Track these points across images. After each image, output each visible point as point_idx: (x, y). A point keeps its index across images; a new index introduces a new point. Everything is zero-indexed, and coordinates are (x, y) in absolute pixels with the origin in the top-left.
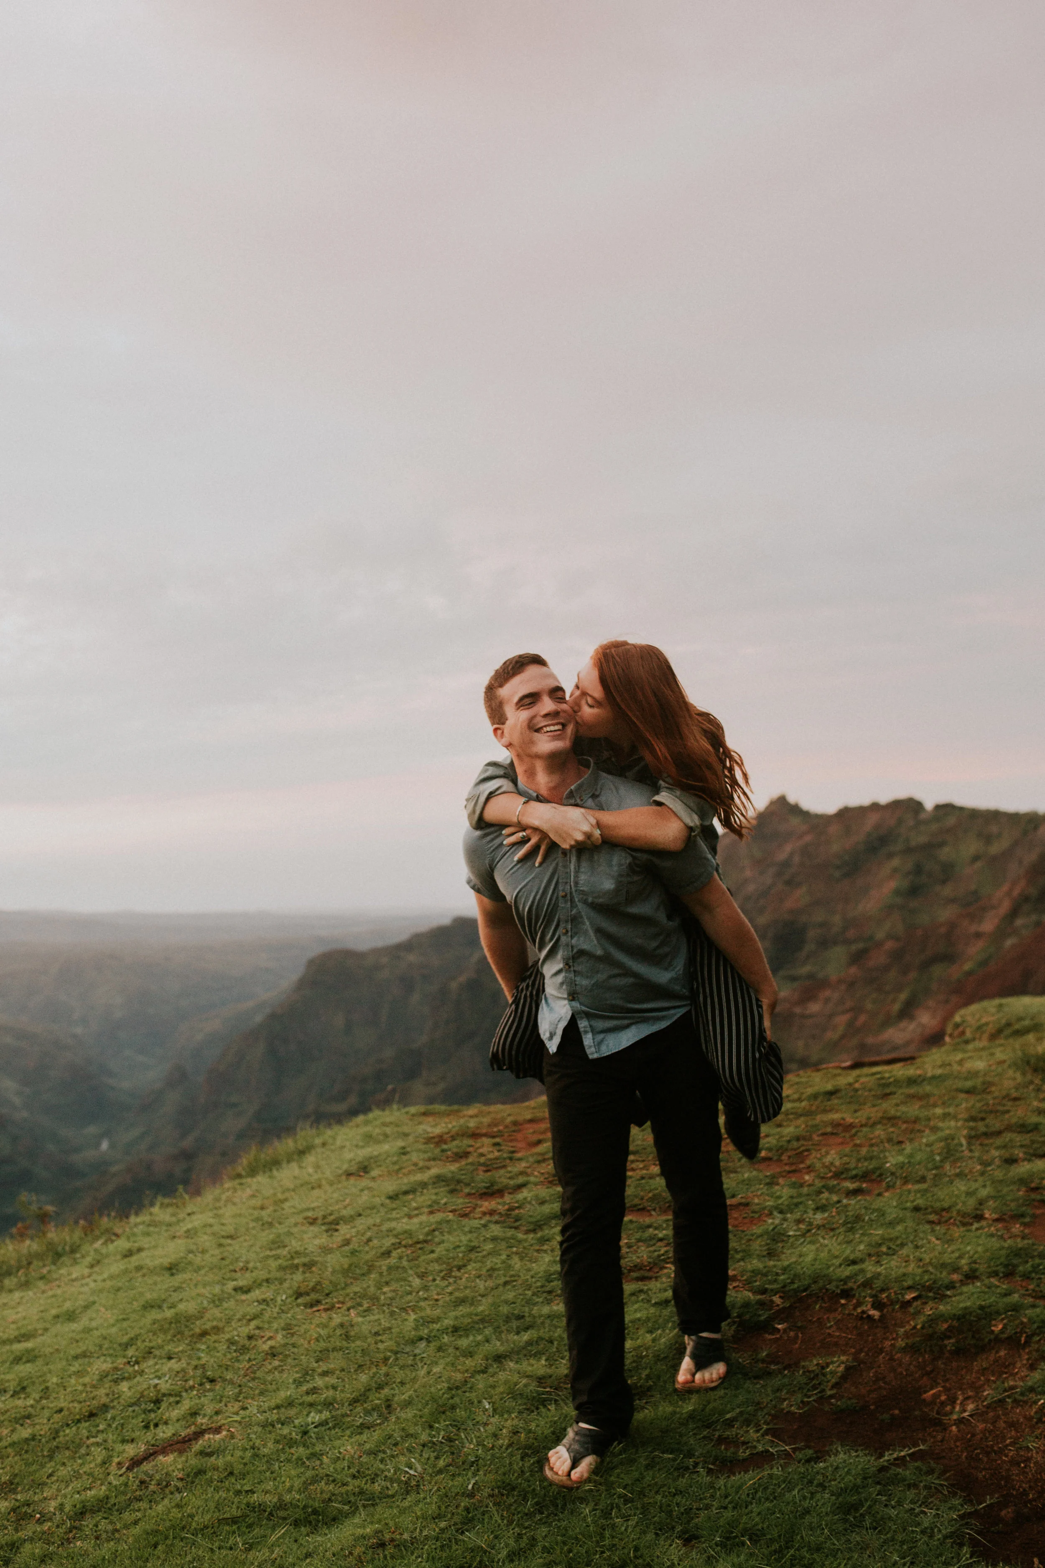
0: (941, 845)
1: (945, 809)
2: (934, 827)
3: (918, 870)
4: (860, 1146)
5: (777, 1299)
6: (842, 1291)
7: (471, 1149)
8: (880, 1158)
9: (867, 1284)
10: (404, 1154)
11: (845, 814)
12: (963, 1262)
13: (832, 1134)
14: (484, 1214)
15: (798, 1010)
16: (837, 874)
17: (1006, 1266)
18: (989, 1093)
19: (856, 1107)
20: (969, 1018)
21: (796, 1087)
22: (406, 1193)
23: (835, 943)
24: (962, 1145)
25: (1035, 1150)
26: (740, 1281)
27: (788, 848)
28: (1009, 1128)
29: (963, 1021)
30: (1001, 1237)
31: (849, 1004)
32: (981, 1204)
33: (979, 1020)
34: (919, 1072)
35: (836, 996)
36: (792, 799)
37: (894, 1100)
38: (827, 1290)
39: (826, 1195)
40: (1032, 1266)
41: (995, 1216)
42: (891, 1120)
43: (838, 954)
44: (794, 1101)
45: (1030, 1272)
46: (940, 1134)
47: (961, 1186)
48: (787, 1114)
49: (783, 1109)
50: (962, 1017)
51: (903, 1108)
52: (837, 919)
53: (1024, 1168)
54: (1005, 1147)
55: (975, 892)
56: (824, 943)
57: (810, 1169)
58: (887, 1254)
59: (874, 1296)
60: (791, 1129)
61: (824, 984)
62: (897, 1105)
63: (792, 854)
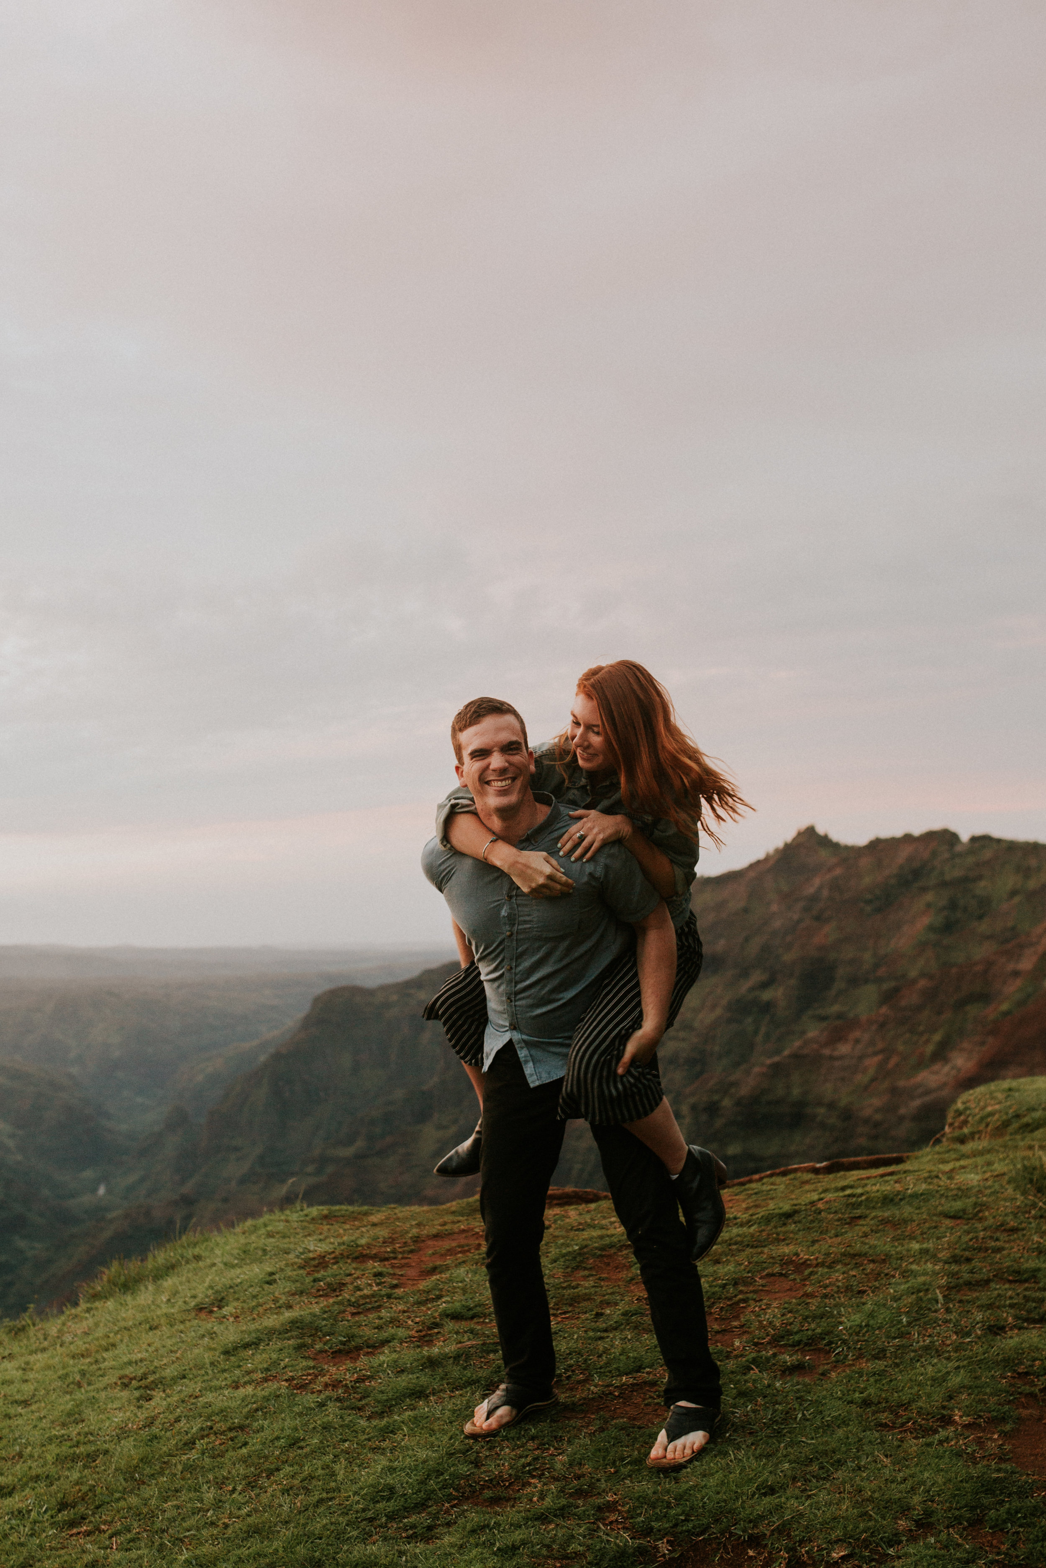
0: (980, 877)
1: (981, 841)
2: (970, 860)
3: (953, 905)
4: (811, 1295)
5: (664, 1547)
6: (751, 1536)
7: (348, 1279)
8: (833, 1316)
9: (783, 1530)
10: (269, 1283)
11: (876, 845)
12: (916, 1499)
13: (781, 1275)
14: (326, 1385)
15: (827, 1052)
16: (868, 909)
17: (973, 1509)
18: (981, 1220)
19: (815, 1235)
20: (972, 1105)
21: (754, 1197)
22: (246, 1346)
23: (866, 981)
24: (937, 1302)
25: (1029, 1311)
26: (620, 1512)
27: (817, 881)
28: (999, 1276)
29: (966, 1109)
30: (972, 1458)
31: (880, 1045)
32: (950, 1398)
33: (983, 1109)
34: (898, 1187)
35: (866, 1037)
36: (821, 830)
37: (863, 1227)
38: (731, 1534)
39: (755, 1373)
40: (1008, 1512)
41: (966, 1420)
42: (853, 1257)
43: (869, 993)
44: (742, 1225)
45: (1005, 1522)
46: (913, 1282)
47: (929, 1368)
48: (730, 1243)
49: (724, 1235)
50: (964, 1103)
51: (872, 1241)
52: (867, 956)
53: (1012, 1341)
54: (990, 1306)
55: (1013, 929)
56: (854, 981)
57: (744, 1329)
58: (818, 1478)
59: (791, 1550)
60: (731, 1267)
61: (854, 1023)
62: (866, 1235)
63: (820, 888)
